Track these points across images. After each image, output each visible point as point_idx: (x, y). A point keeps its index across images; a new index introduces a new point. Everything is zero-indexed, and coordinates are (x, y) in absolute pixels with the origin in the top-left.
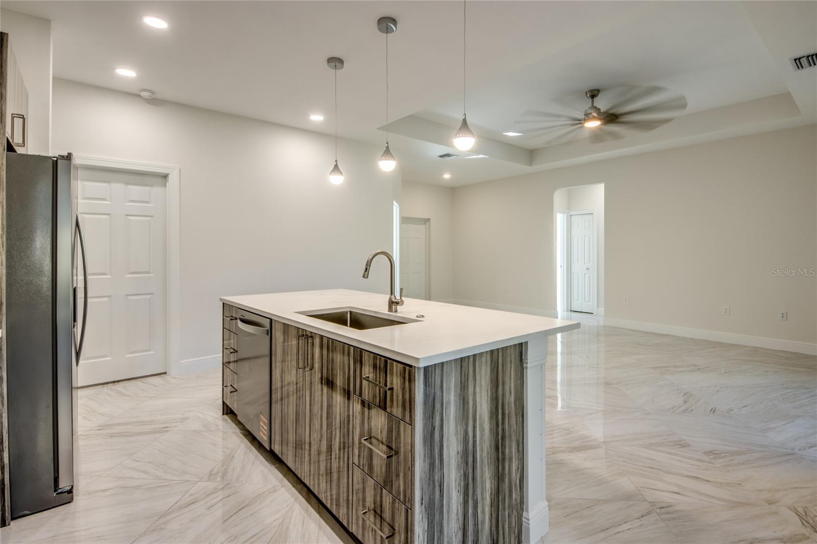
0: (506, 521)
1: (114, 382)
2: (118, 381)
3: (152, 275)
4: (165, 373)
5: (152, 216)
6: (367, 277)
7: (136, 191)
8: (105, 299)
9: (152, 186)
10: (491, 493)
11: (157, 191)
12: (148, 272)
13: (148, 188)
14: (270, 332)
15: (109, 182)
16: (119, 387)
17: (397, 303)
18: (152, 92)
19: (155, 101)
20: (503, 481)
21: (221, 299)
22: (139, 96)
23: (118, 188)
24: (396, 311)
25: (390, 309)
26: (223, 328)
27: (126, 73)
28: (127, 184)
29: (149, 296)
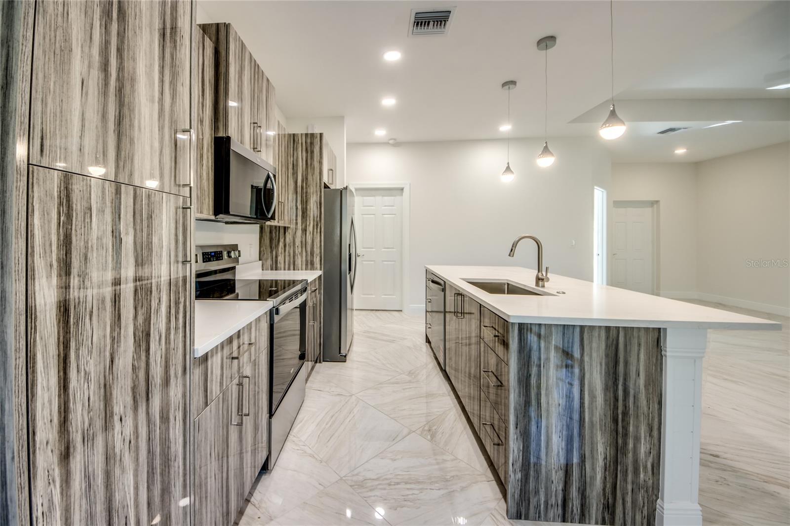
0: (627, 493)
1: (376, 310)
2: (378, 310)
3: (394, 250)
4: (401, 311)
5: (395, 214)
6: (513, 256)
7: (387, 200)
8: (372, 262)
9: (395, 196)
10: (605, 458)
11: (398, 198)
12: (393, 248)
13: (393, 198)
14: (444, 290)
15: (374, 196)
16: (378, 313)
17: (543, 280)
18: (395, 139)
19: (397, 144)
20: (625, 454)
21: (425, 267)
22: (388, 143)
23: (379, 199)
24: (543, 286)
25: (537, 284)
26: (426, 286)
27: (380, 133)
28: (383, 196)
29: (393, 263)
